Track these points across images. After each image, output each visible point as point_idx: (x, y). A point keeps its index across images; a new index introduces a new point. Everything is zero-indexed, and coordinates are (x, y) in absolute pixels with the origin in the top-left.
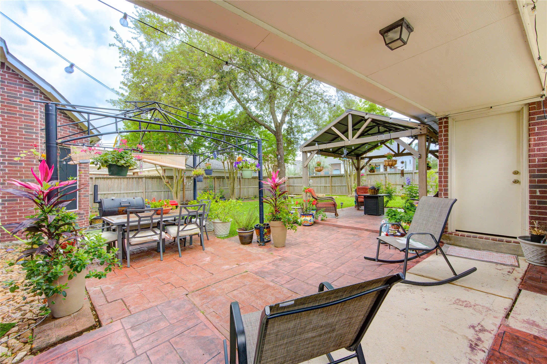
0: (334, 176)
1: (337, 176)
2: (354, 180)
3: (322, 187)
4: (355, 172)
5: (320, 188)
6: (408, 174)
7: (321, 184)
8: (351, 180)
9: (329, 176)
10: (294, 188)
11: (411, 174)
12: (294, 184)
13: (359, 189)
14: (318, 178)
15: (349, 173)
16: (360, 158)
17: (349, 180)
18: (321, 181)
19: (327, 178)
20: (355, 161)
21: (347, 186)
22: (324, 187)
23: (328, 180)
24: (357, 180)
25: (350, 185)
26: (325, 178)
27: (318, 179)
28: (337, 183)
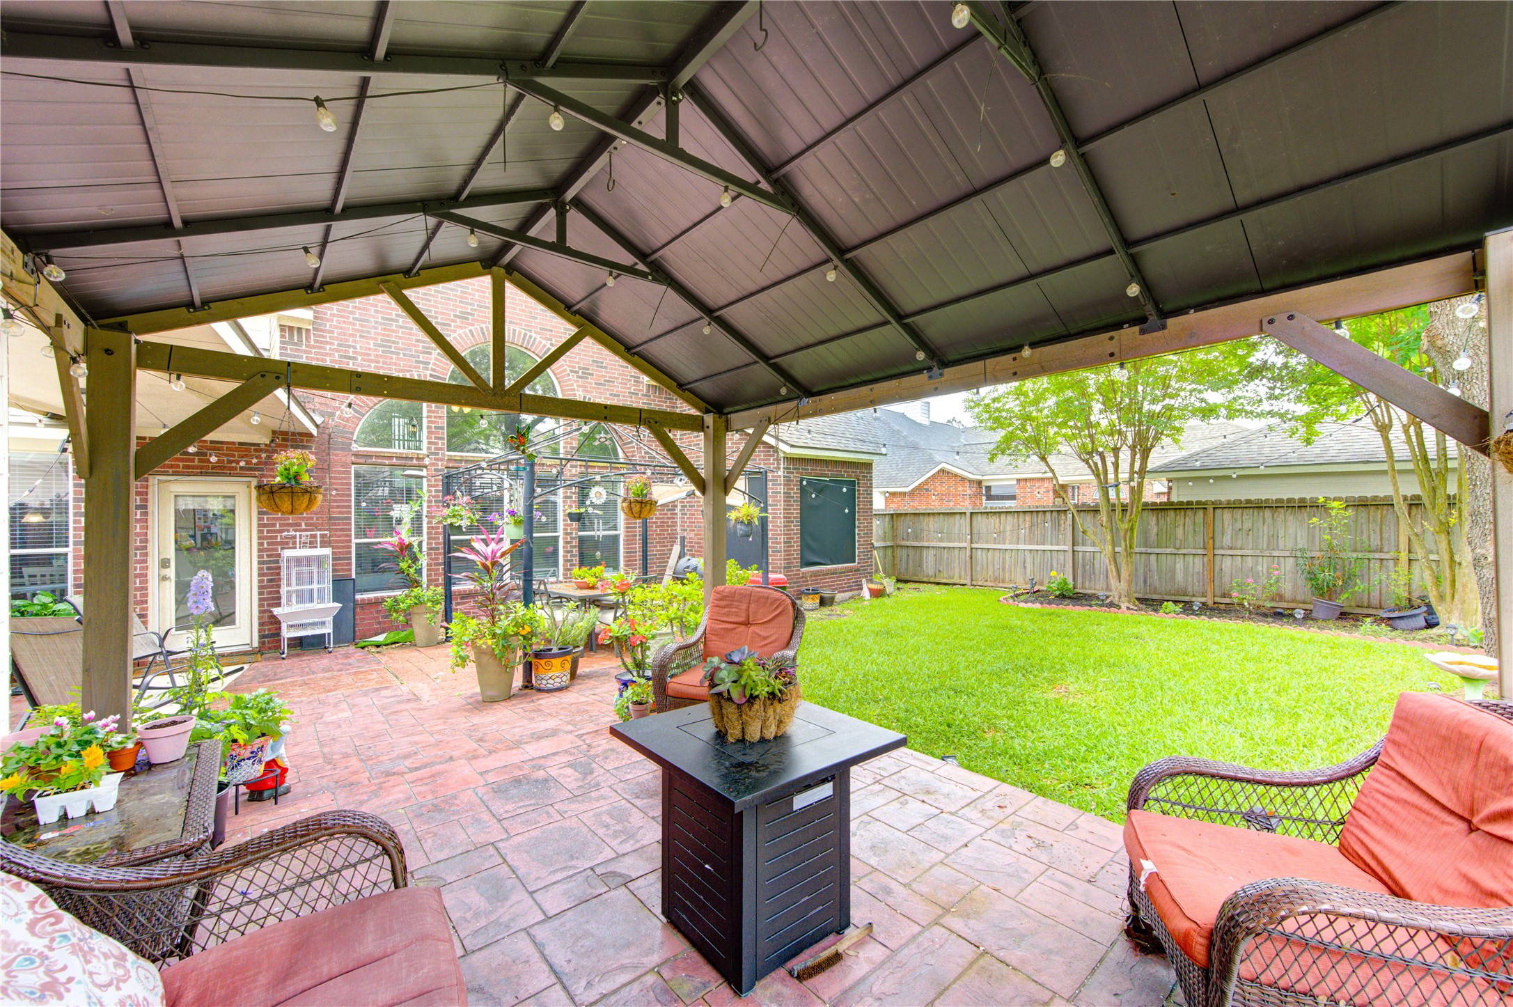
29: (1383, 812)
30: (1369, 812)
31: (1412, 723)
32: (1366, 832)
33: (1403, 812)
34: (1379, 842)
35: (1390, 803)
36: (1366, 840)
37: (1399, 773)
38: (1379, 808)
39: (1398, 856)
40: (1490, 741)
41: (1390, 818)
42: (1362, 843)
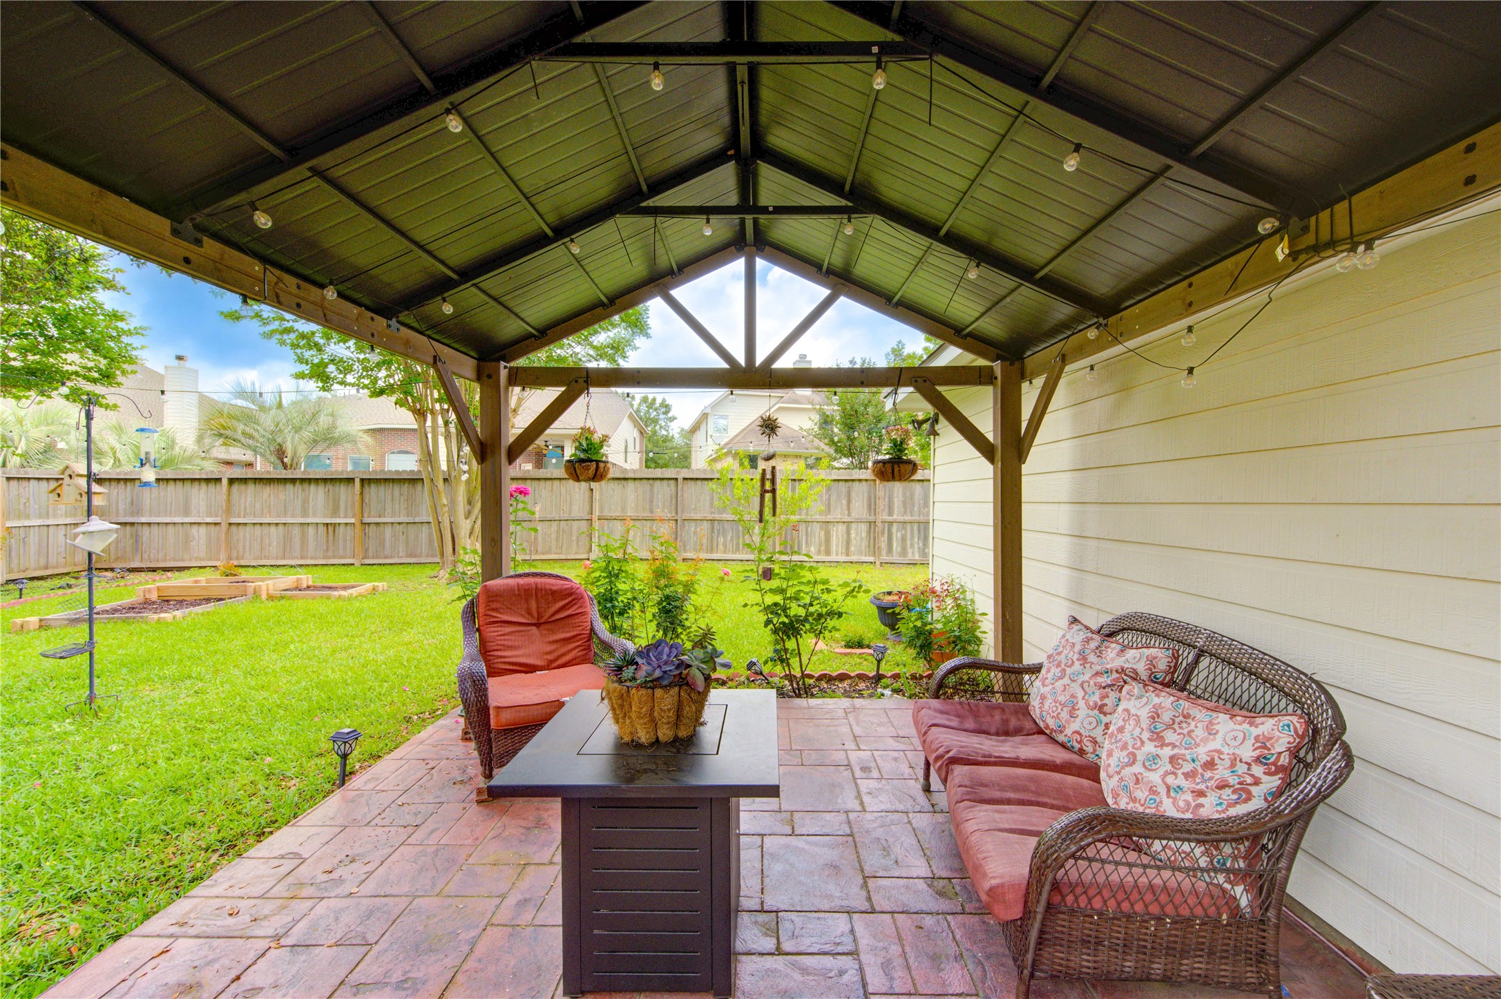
0: (378, 481)
1: (393, 480)
2: (470, 503)
3: (311, 530)
4: (469, 470)
5: (304, 536)
6: (665, 482)
7: (305, 514)
8: (453, 502)
9: (350, 481)
10: (137, 539)
11: (672, 482)
12: (138, 512)
13: (492, 598)
14: (289, 487)
15: (444, 467)
16: (504, 374)
17: (445, 501)
18: (305, 502)
19: (342, 490)
20: (472, 394)
21: (434, 527)
22: (322, 529)
23: (343, 498)
24: (478, 506)
25: (446, 524)
26: (329, 486)
27: (291, 490)
28: (389, 511)
29: (506, 643)
30: (499, 647)
31: (500, 596)
32: (505, 657)
33: (513, 638)
34: (512, 657)
35: (506, 637)
36: (507, 660)
37: (501, 622)
38: (502, 643)
39: (523, 656)
40: (539, 586)
41: (509, 643)
42: (505, 663)
